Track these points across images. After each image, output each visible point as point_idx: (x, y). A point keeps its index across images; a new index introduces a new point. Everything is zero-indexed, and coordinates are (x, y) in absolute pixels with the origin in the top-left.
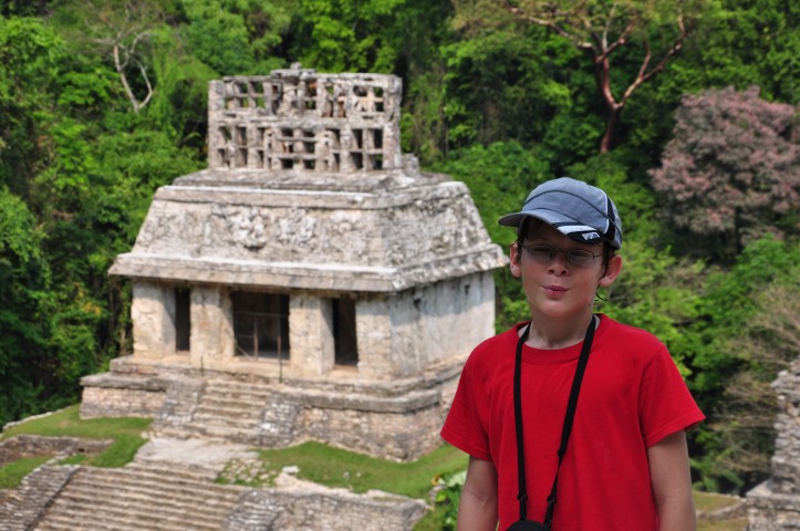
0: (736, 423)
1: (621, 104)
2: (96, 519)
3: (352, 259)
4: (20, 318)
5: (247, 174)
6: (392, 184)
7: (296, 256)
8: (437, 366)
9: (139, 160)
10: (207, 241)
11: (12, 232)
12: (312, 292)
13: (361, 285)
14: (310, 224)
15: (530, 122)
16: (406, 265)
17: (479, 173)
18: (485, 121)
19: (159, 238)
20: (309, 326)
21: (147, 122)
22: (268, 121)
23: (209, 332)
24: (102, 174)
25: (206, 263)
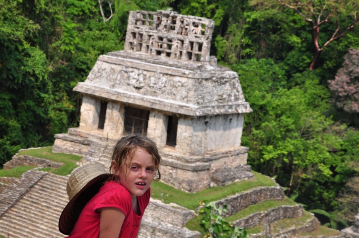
0: (349, 199)
1: (322, 49)
2: (50, 196)
3: (180, 99)
4: (36, 105)
5: (140, 55)
6: (203, 68)
7: (156, 94)
8: (211, 152)
9: (101, 43)
10: (118, 82)
11: (37, 66)
12: (160, 111)
13: (182, 112)
14: (164, 81)
15: (280, 52)
16: (203, 105)
17: (253, 71)
18: (259, 48)
19: (97, 78)
20: (157, 126)
21: (108, 28)
22: (153, 32)
23: (113, 122)
24: (84, 47)
25: (116, 92)
